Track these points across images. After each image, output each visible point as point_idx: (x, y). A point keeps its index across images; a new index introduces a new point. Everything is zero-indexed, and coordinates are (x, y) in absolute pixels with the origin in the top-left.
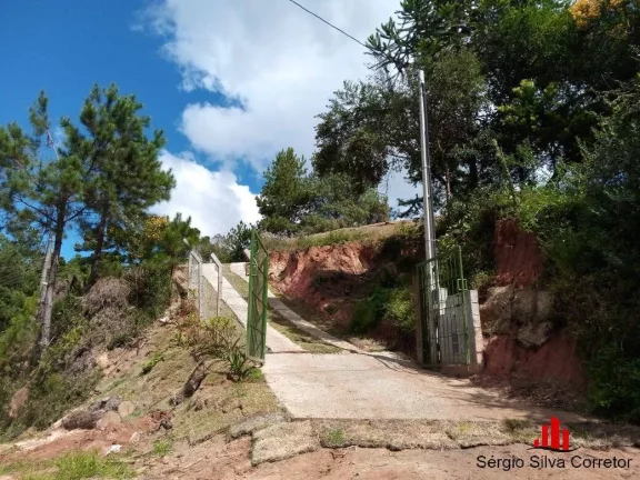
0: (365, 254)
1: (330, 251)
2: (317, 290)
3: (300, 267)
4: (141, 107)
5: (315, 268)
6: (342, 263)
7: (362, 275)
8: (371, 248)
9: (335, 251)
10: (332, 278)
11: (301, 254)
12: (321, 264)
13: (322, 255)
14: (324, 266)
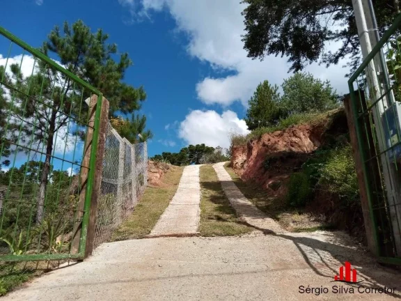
0: (314, 133)
1: (281, 135)
2: (266, 170)
3: (255, 153)
4: (106, 37)
5: (266, 151)
6: (292, 144)
7: (313, 152)
8: (320, 126)
9: (285, 134)
10: (281, 158)
11: (255, 142)
12: (273, 147)
13: (273, 140)
14: (275, 149)
